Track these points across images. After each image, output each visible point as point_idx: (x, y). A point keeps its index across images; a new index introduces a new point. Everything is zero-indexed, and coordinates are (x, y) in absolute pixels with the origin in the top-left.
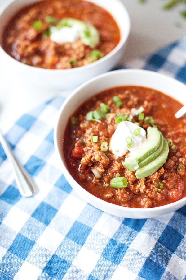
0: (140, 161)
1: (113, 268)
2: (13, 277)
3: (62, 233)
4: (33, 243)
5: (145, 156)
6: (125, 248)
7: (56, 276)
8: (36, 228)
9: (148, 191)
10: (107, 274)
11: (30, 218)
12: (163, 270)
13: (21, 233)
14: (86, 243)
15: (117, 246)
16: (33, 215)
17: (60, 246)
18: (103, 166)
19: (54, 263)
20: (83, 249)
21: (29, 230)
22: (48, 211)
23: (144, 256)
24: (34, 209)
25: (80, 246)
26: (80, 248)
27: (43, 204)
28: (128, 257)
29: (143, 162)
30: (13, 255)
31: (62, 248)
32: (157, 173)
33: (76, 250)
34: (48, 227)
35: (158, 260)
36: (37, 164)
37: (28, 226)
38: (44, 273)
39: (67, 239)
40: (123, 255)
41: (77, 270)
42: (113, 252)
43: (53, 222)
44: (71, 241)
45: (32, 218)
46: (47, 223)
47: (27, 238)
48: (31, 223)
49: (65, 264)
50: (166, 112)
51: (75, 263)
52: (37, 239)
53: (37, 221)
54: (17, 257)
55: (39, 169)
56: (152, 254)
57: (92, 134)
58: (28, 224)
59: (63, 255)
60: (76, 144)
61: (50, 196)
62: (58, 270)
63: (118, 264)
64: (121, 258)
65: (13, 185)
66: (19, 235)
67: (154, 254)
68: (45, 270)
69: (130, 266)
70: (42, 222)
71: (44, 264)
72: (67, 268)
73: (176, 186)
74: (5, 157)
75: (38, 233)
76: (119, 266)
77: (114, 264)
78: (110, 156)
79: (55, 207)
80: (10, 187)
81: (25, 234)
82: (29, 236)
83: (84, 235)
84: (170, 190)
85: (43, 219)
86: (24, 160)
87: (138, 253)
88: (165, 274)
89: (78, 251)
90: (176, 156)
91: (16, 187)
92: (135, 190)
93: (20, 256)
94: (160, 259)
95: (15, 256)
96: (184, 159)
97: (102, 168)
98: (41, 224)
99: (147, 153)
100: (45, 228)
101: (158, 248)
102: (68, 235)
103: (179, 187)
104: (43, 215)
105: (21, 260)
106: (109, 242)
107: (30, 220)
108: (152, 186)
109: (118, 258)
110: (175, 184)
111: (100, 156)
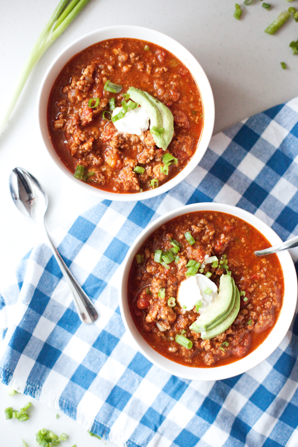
0: (207, 327)
1: (172, 403)
2: (76, 407)
3: (123, 363)
4: (95, 375)
5: (214, 321)
6: (185, 387)
7: (118, 406)
8: (97, 360)
9: (212, 349)
10: (166, 408)
11: (91, 349)
12: (220, 407)
13: (83, 364)
14: (147, 376)
15: (178, 383)
16: (94, 345)
17: (122, 378)
18: (169, 323)
19: (116, 393)
20: (145, 381)
21: (90, 362)
22: (109, 340)
23: (202, 396)
24: (95, 338)
25: (141, 378)
26: (142, 379)
27: (104, 333)
28: (187, 395)
29: (210, 327)
30: (75, 385)
31: (124, 379)
32: (223, 335)
33: (137, 382)
34: (110, 358)
35: (216, 399)
36: (97, 285)
37: (90, 357)
38: (106, 404)
39: (129, 370)
40: (183, 392)
41: (137, 402)
42: (173, 388)
43: (114, 352)
44: (133, 372)
45: (93, 348)
46: (108, 353)
47: (89, 370)
48: (92, 355)
49: (126, 396)
50: (244, 248)
51: (136, 395)
52: (99, 370)
53: (99, 351)
54: (80, 387)
55: (99, 291)
56: (211, 393)
57: (159, 287)
58: (90, 354)
59: (124, 387)
60: (142, 297)
61: (111, 323)
62: (120, 400)
63: (178, 400)
64: (181, 395)
65: (72, 308)
66: (81, 366)
67: (213, 392)
68: (107, 401)
69: (188, 405)
70: (104, 353)
71: (107, 394)
72: (128, 399)
73: (242, 343)
74: (61, 276)
75: (99, 365)
76: (178, 403)
77: (174, 400)
78: (177, 310)
79: (117, 336)
80: (68, 310)
81: (87, 366)
82: (91, 369)
83: (145, 368)
84: (235, 347)
85: (105, 349)
86: (82, 280)
87: (197, 393)
88: (221, 412)
89: (140, 382)
90: (247, 309)
91: (74, 311)
92: (200, 347)
93: (82, 386)
94: (218, 397)
95: (77, 385)
96: (255, 313)
97: (167, 326)
98: (103, 355)
99: (217, 318)
100: (106, 359)
101: (217, 386)
102: (130, 366)
103: (245, 344)
104: (104, 345)
105: (83, 390)
106: (170, 379)
107: (91, 351)
108: (217, 345)
109: (178, 395)
110: (241, 340)
111: (167, 316)
